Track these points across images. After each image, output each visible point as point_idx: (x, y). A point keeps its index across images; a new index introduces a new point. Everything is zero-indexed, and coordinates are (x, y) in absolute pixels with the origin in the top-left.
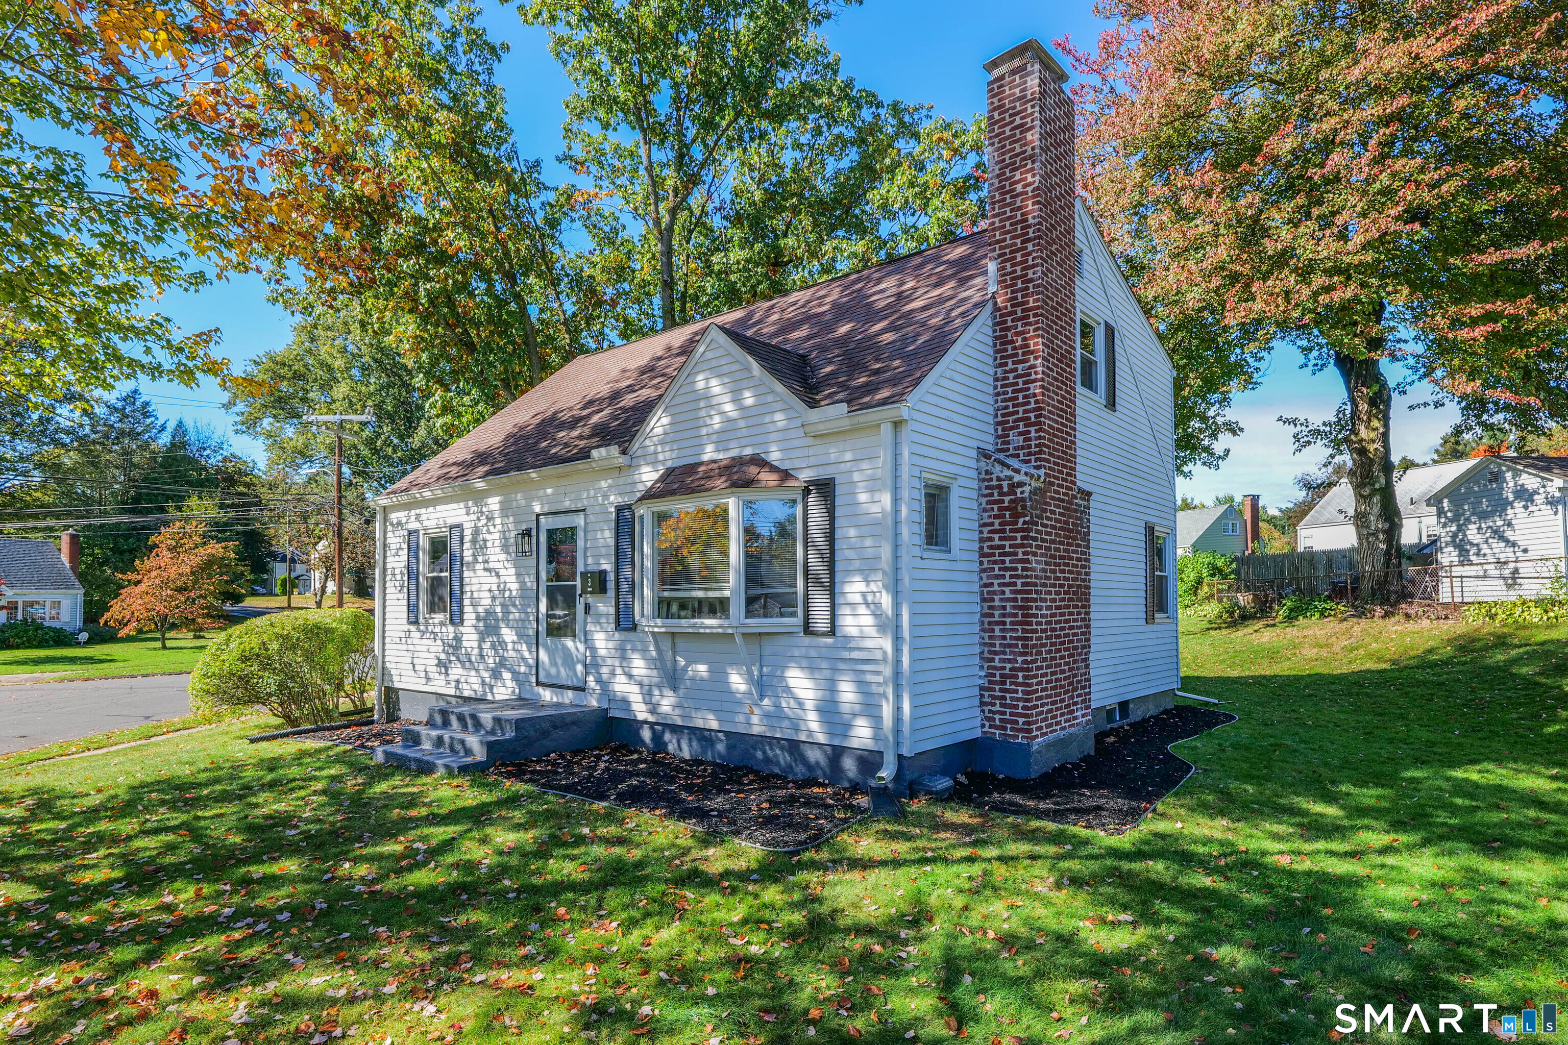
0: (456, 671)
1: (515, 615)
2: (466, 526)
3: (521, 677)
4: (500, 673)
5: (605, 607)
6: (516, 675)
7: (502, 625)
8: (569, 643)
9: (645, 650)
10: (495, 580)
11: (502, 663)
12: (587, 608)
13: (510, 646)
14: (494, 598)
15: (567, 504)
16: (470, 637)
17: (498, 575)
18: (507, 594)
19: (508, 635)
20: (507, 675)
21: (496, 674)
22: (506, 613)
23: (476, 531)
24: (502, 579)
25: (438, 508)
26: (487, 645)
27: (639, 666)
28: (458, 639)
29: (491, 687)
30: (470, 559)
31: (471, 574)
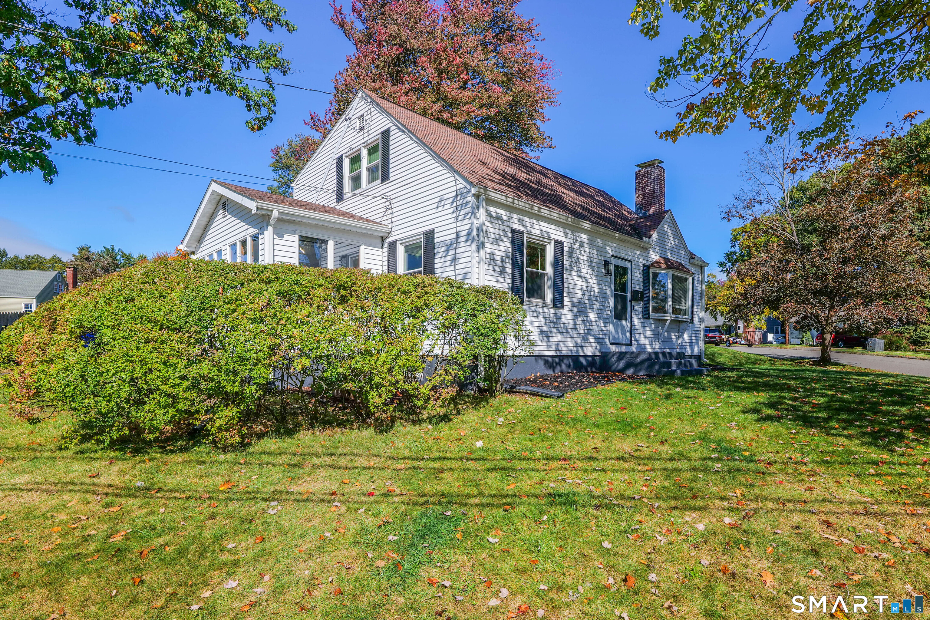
0: (556, 339)
1: (596, 305)
2: (565, 244)
3: (601, 341)
4: (588, 339)
5: (639, 307)
6: (597, 339)
7: (589, 311)
8: (624, 322)
9: (650, 327)
10: (584, 284)
11: (589, 332)
12: (632, 307)
13: (594, 324)
14: (583, 295)
15: (622, 255)
16: (567, 316)
17: (587, 282)
18: (592, 293)
19: (593, 316)
20: (592, 340)
21: (585, 339)
22: (591, 304)
23: (571, 249)
24: (589, 285)
25: (542, 223)
26: (579, 322)
27: (648, 332)
28: (558, 317)
29: (582, 347)
30: (568, 267)
31: (569, 277)
